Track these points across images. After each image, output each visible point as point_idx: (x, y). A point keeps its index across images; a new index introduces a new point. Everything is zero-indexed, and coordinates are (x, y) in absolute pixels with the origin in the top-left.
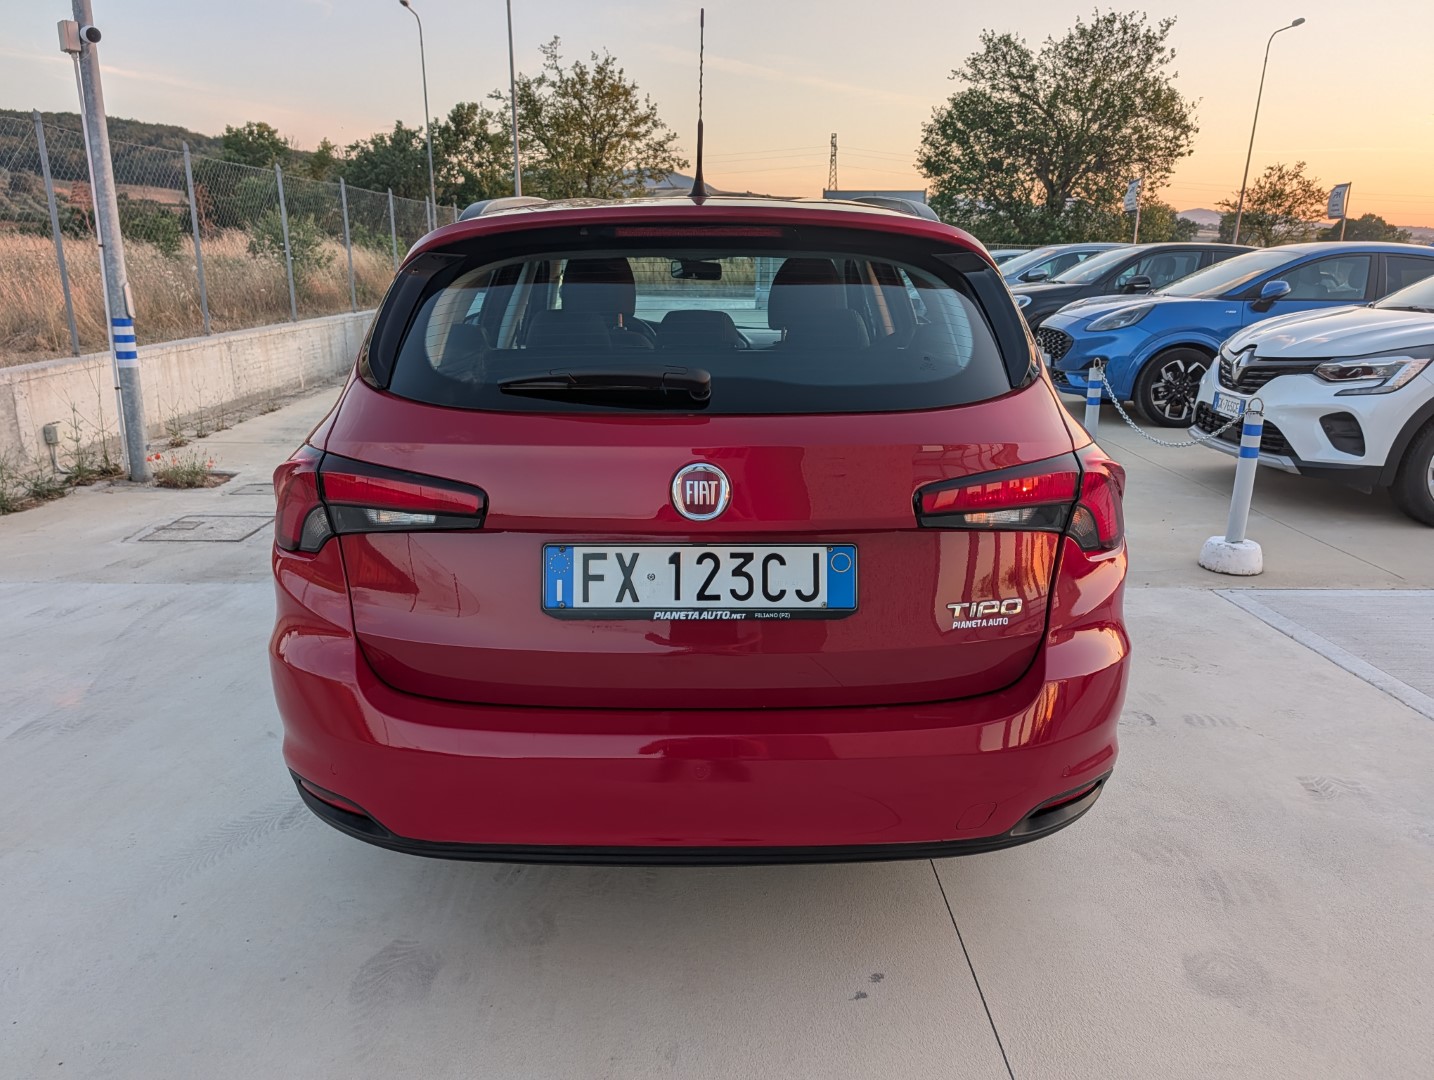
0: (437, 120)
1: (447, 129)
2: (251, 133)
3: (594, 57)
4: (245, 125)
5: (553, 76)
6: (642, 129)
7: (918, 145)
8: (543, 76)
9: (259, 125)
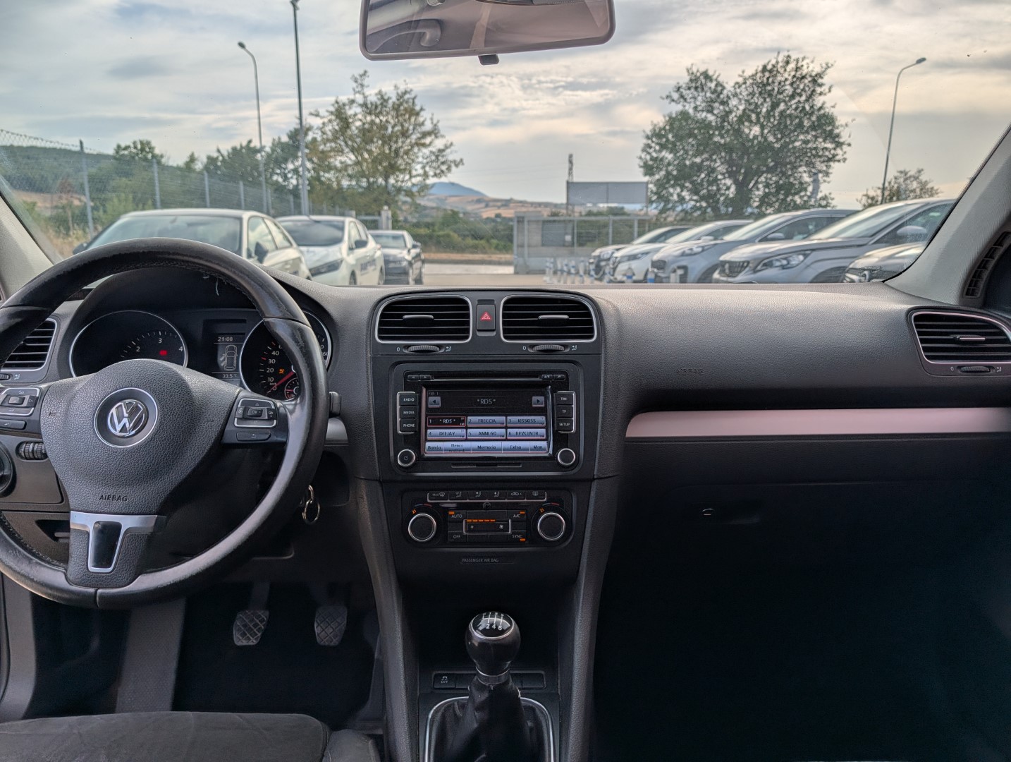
2: (135, 148)
3: (396, 88)
4: (131, 142)
5: (360, 99)
6: (428, 140)
8: (353, 99)
9: (142, 143)
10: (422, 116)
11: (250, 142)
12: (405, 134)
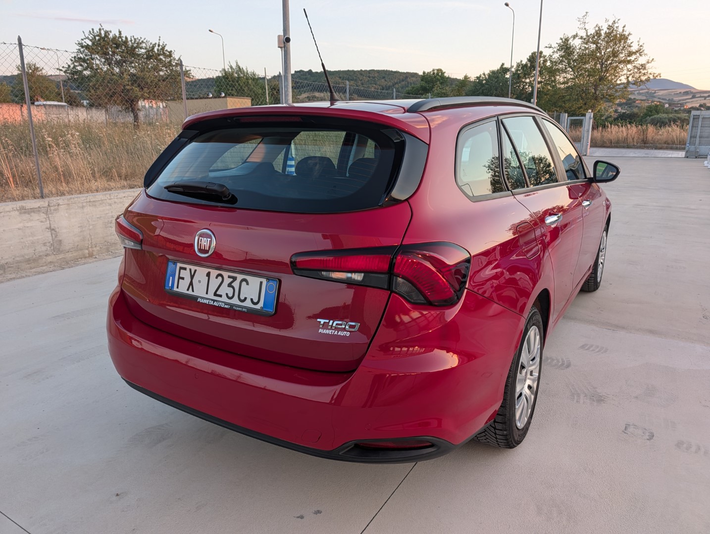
0: (521, 61)
1: (526, 65)
2: (434, 73)
3: (607, 20)
4: (432, 70)
5: (583, 33)
6: (632, 58)
8: (577, 34)
9: (438, 70)
10: (630, 40)
11: (503, 64)
12: (615, 54)
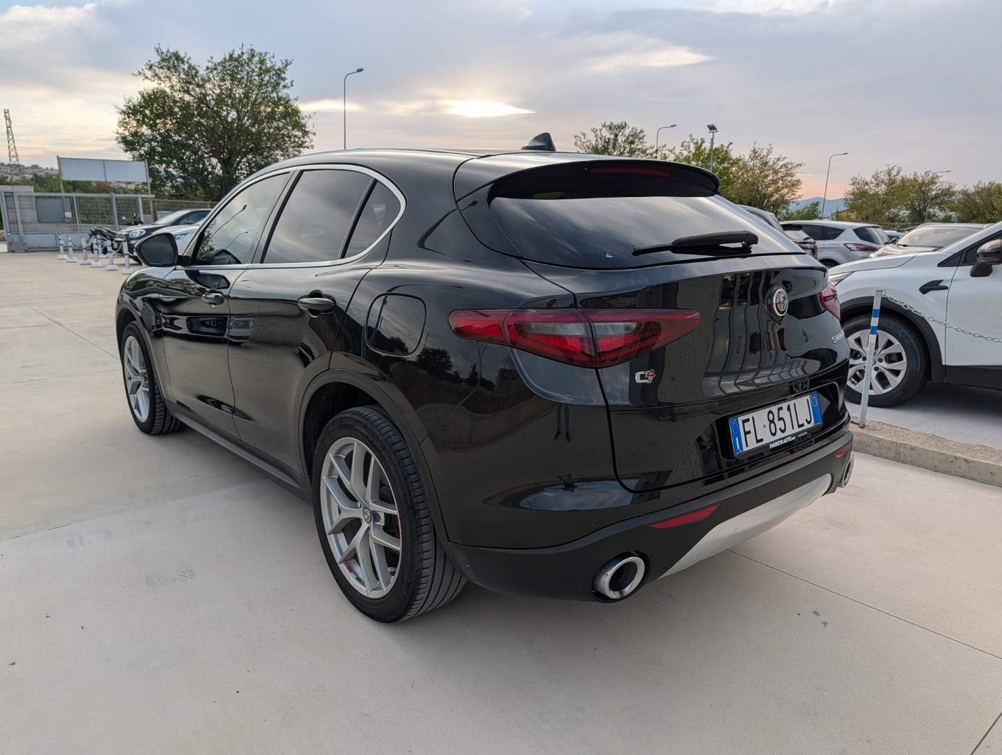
7: (115, 127)
